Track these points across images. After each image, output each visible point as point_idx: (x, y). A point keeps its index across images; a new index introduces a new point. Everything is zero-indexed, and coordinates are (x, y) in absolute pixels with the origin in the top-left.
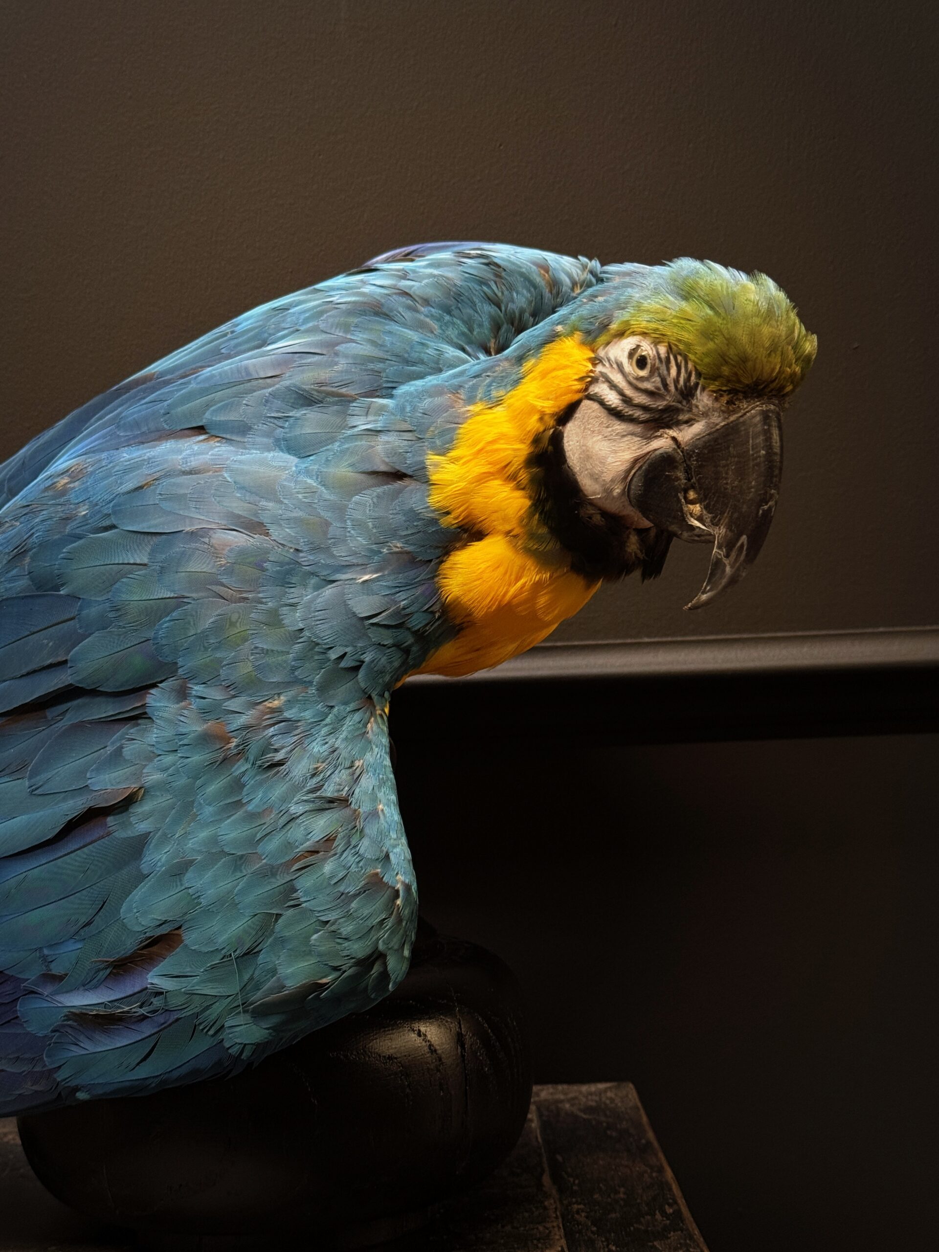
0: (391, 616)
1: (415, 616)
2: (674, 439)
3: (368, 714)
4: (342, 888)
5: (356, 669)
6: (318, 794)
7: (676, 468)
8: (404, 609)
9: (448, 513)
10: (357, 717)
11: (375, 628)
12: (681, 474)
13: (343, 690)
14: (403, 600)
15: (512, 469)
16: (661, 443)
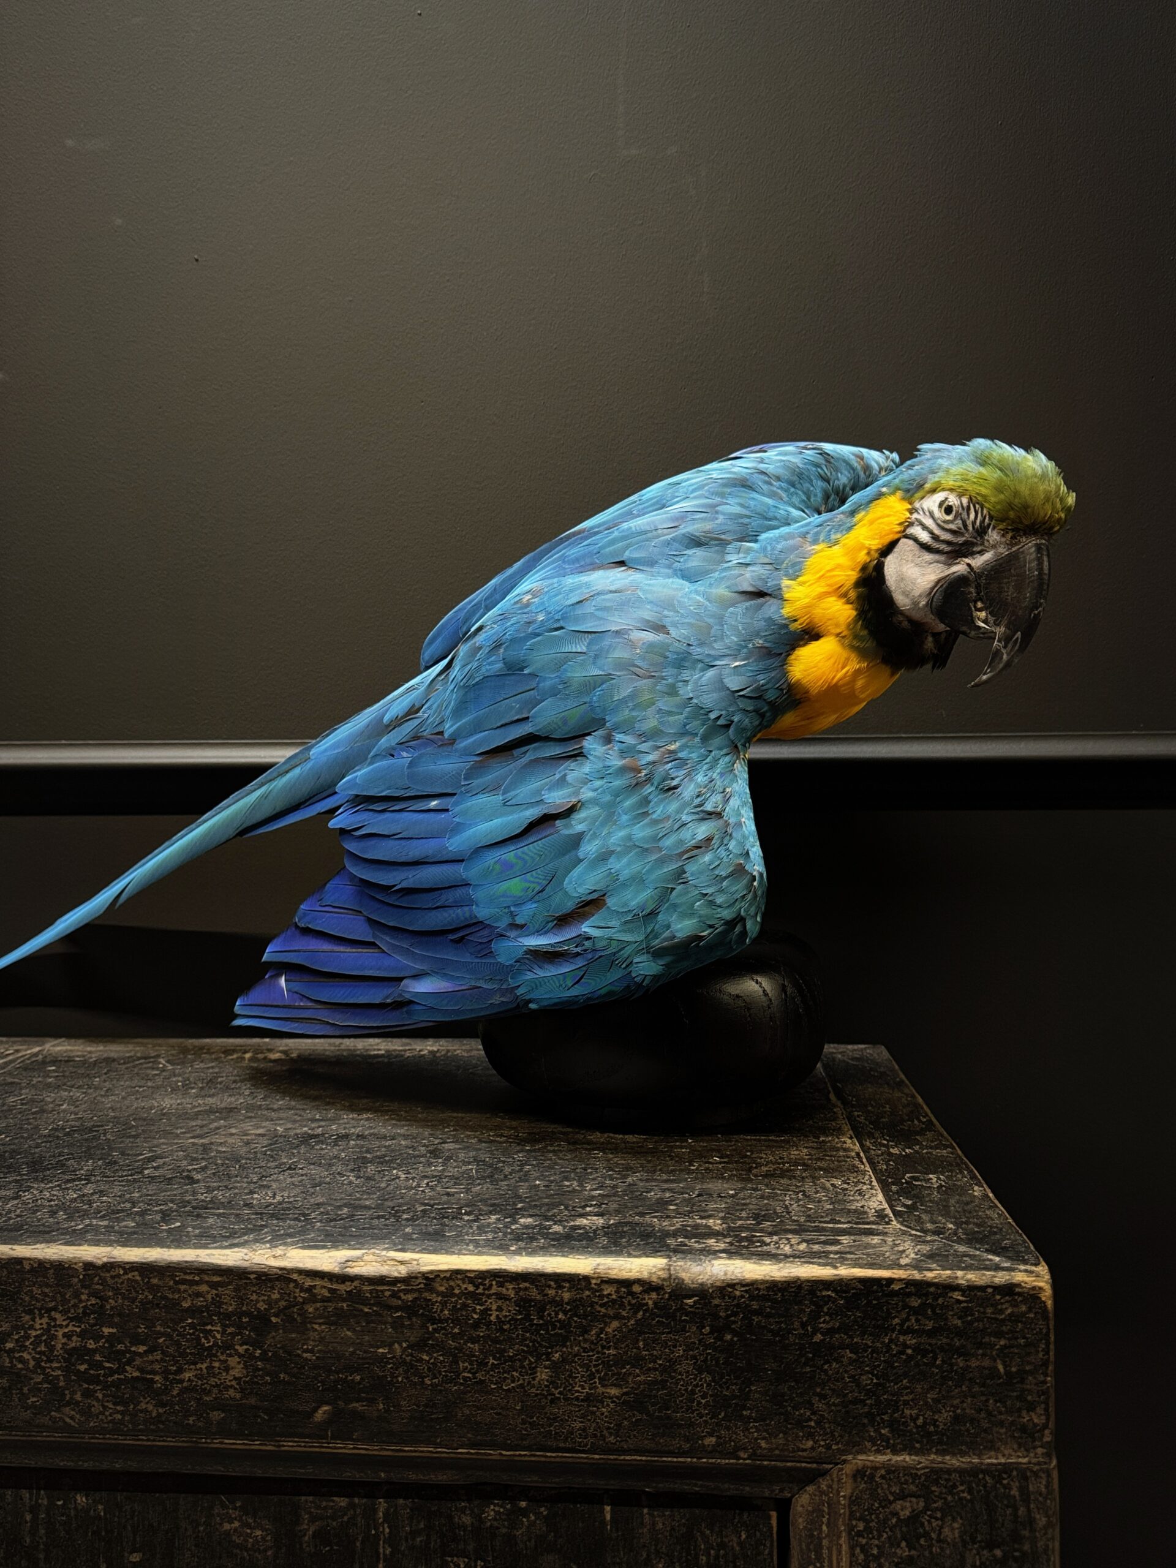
0: (752, 691)
1: (770, 691)
2: (969, 565)
3: (735, 757)
4: (716, 872)
5: (727, 727)
6: (701, 808)
7: (970, 585)
8: (762, 686)
9: (796, 621)
10: (727, 759)
11: (742, 699)
12: (972, 590)
13: (718, 741)
14: (762, 679)
15: (844, 589)
16: (960, 568)
